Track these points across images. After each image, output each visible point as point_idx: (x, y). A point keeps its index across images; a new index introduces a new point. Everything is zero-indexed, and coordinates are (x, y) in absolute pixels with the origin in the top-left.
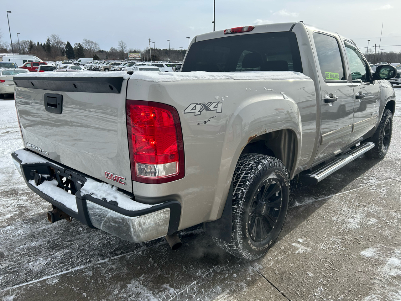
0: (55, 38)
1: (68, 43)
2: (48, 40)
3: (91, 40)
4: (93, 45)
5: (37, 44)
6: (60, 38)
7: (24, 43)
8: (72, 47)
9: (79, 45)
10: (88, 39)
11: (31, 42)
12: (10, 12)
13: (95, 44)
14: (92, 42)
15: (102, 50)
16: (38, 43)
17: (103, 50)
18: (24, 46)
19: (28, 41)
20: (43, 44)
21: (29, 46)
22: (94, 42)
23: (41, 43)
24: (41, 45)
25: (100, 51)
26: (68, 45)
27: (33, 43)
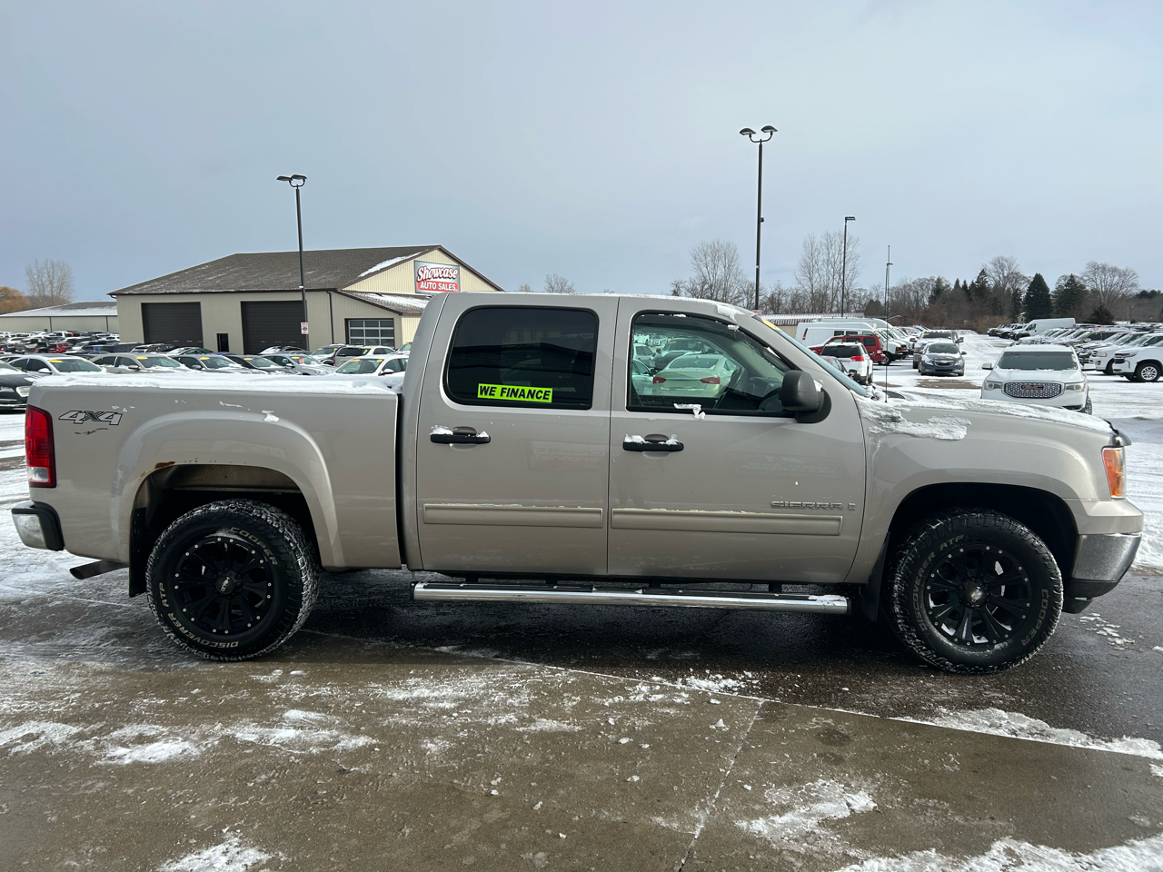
0: (1002, 267)
1: (1038, 279)
2: (983, 272)
3: (1111, 264)
4: (1117, 278)
5: (953, 287)
6: (1018, 265)
7: (921, 284)
8: (1046, 289)
9: (1070, 280)
10: (1100, 262)
11: (939, 281)
12: (853, 218)
13: (1125, 275)
14: (1114, 270)
15: (1153, 292)
16: (957, 282)
17: (1156, 290)
18: (920, 294)
19: (933, 280)
20: (969, 284)
21: (933, 290)
22: (1121, 267)
23: (965, 282)
24: (965, 286)
25: (1144, 294)
26: (1038, 282)
27: (944, 285)
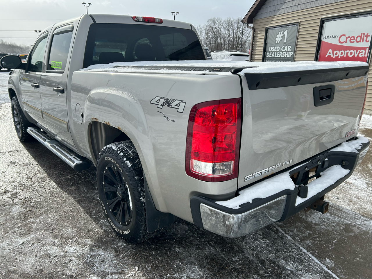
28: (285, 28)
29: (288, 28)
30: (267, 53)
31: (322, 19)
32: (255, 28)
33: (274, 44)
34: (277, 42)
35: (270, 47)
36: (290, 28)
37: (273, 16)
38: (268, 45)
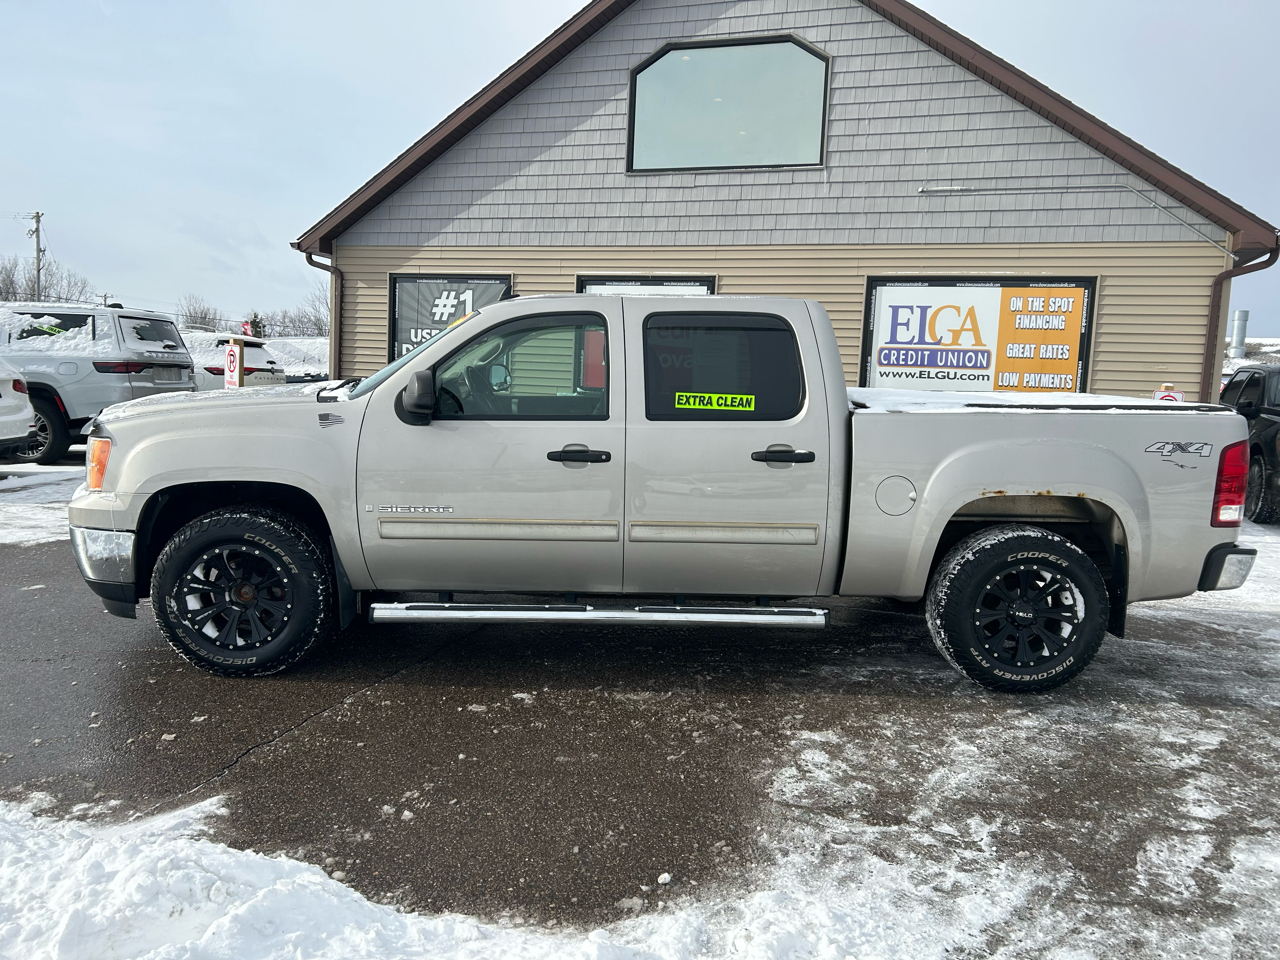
28: (464, 286)
29: (472, 286)
30: (405, 346)
31: (579, 277)
32: (343, 269)
33: (430, 323)
34: (437, 318)
35: (413, 331)
36: (481, 288)
37: (418, 248)
38: (402, 324)
